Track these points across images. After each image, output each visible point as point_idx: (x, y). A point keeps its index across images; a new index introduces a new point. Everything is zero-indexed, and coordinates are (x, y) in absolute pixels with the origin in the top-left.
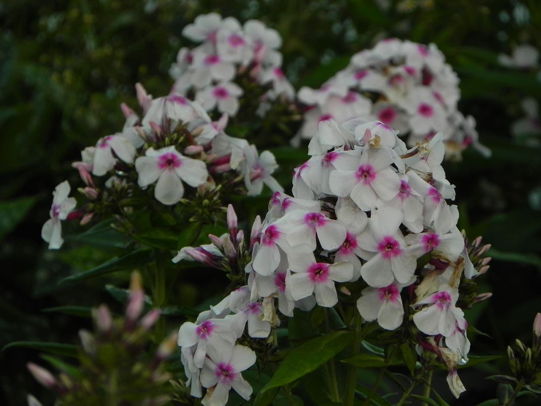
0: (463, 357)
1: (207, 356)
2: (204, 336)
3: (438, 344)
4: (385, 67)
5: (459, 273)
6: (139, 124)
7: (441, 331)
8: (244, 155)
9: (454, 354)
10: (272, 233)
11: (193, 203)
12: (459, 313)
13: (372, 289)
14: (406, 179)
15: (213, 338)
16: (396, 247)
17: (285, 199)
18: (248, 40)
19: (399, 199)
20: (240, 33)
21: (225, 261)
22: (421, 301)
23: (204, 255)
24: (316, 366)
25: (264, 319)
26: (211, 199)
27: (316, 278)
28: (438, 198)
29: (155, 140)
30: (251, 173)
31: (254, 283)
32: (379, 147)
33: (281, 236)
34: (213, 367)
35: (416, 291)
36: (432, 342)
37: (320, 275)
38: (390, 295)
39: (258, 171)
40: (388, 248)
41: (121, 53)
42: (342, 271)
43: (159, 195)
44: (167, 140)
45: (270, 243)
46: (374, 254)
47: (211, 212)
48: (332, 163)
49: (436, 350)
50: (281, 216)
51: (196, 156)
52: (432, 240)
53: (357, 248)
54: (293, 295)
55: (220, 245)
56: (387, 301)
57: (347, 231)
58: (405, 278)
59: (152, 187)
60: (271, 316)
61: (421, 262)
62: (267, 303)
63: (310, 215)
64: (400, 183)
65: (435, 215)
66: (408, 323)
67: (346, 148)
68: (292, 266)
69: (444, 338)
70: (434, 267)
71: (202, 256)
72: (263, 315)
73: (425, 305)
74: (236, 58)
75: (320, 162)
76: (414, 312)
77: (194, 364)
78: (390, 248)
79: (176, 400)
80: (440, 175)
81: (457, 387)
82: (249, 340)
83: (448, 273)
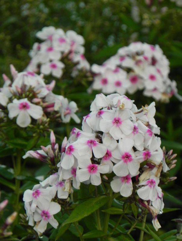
0: (160, 211)
1: (37, 207)
2: (36, 197)
3: (148, 204)
4: (134, 56)
5: (160, 170)
6: (10, 86)
7: (150, 198)
8: (62, 104)
9: (156, 210)
10: (71, 149)
11: (35, 127)
12: (159, 190)
13: (118, 177)
14: (136, 125)
15: (40, 198)
16: (130, 158)
17: (78, 132)
18: (68, 40)
19: (133, 135)
20: (64, 37)
21: (48, 158)
22: (141, 183)
23: (38, 155)
24: (89, 213)
25: (65, 190)
26: (44, 125)
27: (91, 171)
28: (151, 135)
29: (18, 95)
30: (65, 112)
31: (61, 173)
32: (124, 109)
33: (75, 151)
34: (40, 212)
35: (139, 178)
36: (146, 203)
37: (93, 170)
38: (127, 180)
39: (68, 111)
40: (126, 158)
41: (8, 37)
42: (104, 168)
43: (19, 122)
44: (24, 95)
45: (70, 154)
46: (120, 160)
47: (44, 131)
48: (101, 116)
49: (147, 207)
50: (76, 140)
51: (37, 104)
52: (147, 154)
53: (112, 157)
54: (79, 179)
55: (46, 151)
56: (125, 183)
57: (107, 149)
58: (134, 172)
59: (15, 118)
60: (69, 189)
61: (142, 165)
62: (67, 182)
63: (90, 141)
64: (133, 127)
65: (149, 143)
66: (134, 193)
67: (109, 109)
68: (80, 166)
69: (152, 202)
70: (148, 167)
71: (37, 156)
72: (65, 188)
73: (143, 186)
74: (62, 49)
75: (96, 115)
76: (138, 189)
77: (31, 210)
78: (128, 158)
79: (22, 223)
80: (153, 123)
81: (157, 225)
82: (58, 199)
83: (155, 170)
